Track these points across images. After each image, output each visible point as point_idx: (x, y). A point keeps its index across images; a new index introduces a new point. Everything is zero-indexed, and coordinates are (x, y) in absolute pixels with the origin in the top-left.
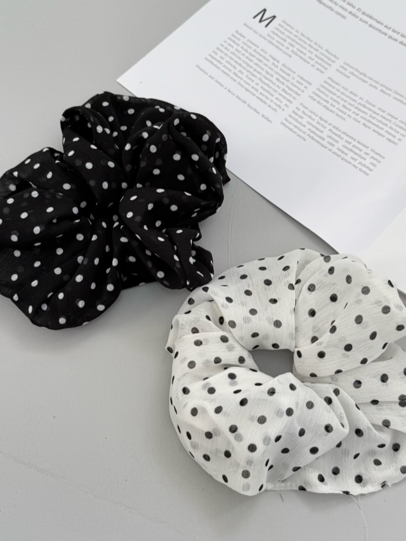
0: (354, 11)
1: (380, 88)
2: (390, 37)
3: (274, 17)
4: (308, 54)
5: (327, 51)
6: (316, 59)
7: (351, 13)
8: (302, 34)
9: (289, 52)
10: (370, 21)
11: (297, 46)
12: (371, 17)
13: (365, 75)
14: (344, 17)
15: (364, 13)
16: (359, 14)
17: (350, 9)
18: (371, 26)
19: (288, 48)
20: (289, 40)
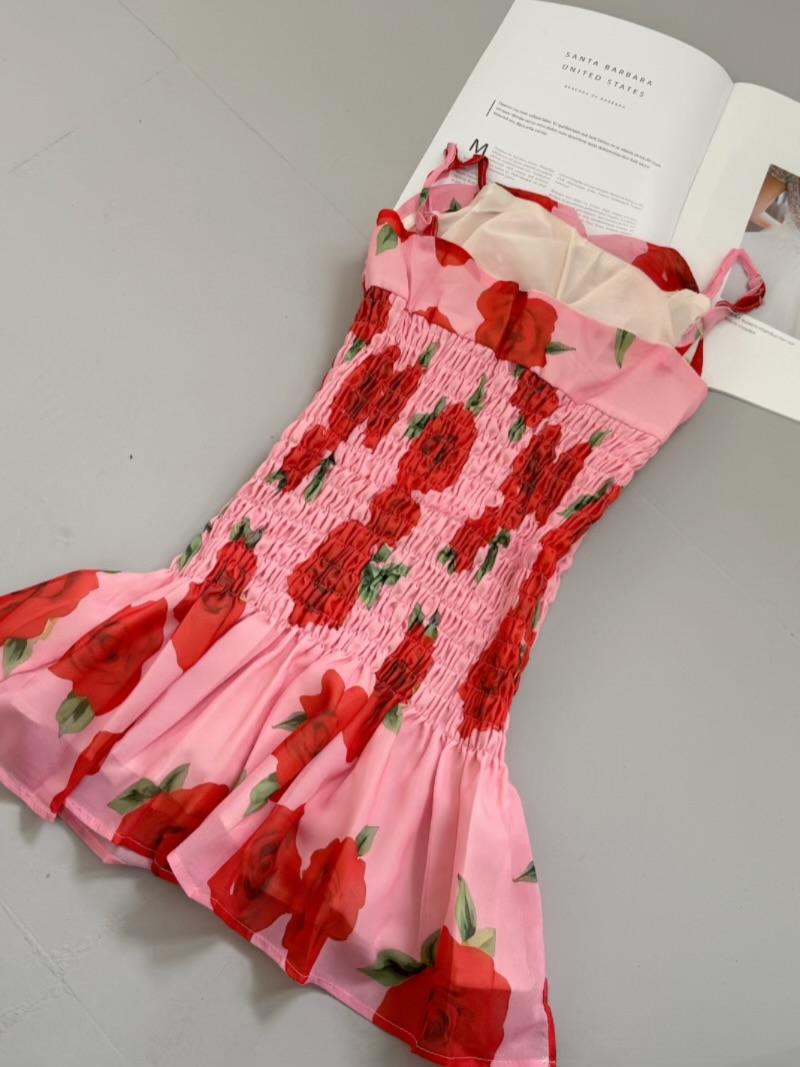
0: (552, 126)
1: (598, 192)
2: (589, 144)
3: (486, 145)
4: (527, 173)
5: (541, 166)
6: (535, 176)
7: (549, 128)
8: (515, 157)
9: (510, 175)
10: (568, 132)
11: (515, 169)
12: (567, 128)
13: (580, 182)
14: (545, 134)
15: (559, 126)
16: (556, 127)
17: (547, 125)
18: (570, 136)
19: (507, 172)
20: (506, 165)
